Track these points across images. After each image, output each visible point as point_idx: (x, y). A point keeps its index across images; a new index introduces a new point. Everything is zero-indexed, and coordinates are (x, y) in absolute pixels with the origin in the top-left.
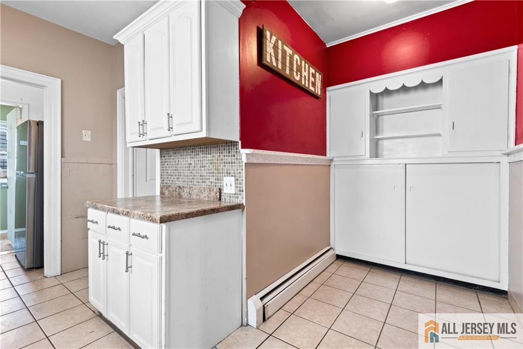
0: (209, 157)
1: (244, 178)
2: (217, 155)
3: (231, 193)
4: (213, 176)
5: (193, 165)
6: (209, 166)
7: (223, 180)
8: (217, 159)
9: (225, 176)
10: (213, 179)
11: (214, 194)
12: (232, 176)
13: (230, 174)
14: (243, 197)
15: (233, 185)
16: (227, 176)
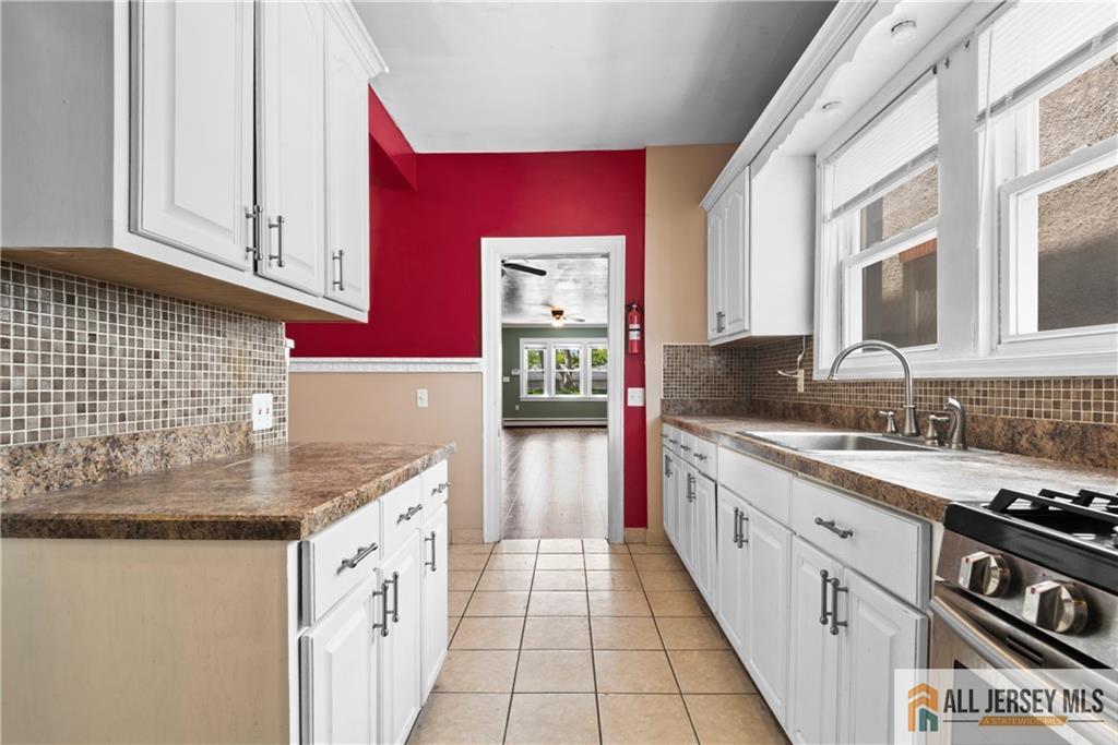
0: (220, 343)
1: (287, 396)
2: (238, 341)
3: (265, 427)
4: (229, 392)
5: (165, 359)
6: (218, 368)
7: (250, 401)
8: (240, 351)
9: (254, 392)
10: (227, 401)
11: (242, 436)
12: (268, 391)
13: (264, 386)
14: (284, 433)
15: (271, 411)
16: (259, 392)
